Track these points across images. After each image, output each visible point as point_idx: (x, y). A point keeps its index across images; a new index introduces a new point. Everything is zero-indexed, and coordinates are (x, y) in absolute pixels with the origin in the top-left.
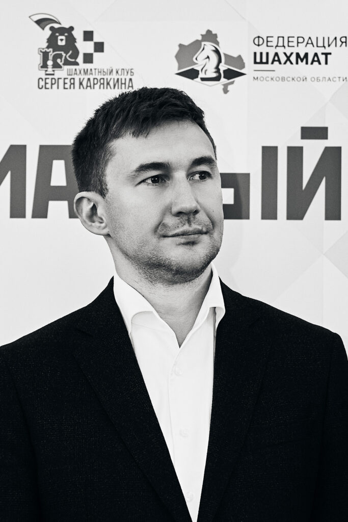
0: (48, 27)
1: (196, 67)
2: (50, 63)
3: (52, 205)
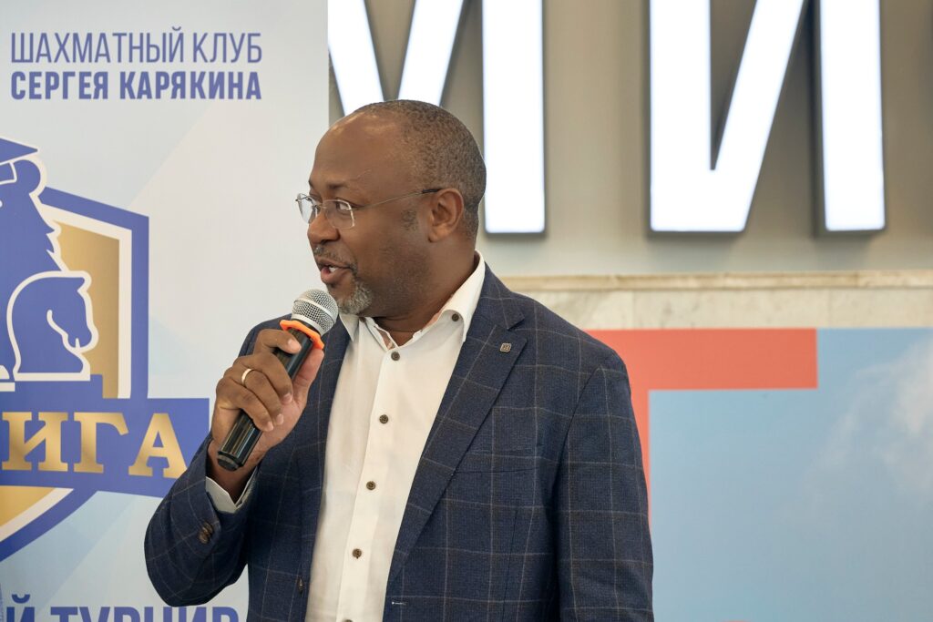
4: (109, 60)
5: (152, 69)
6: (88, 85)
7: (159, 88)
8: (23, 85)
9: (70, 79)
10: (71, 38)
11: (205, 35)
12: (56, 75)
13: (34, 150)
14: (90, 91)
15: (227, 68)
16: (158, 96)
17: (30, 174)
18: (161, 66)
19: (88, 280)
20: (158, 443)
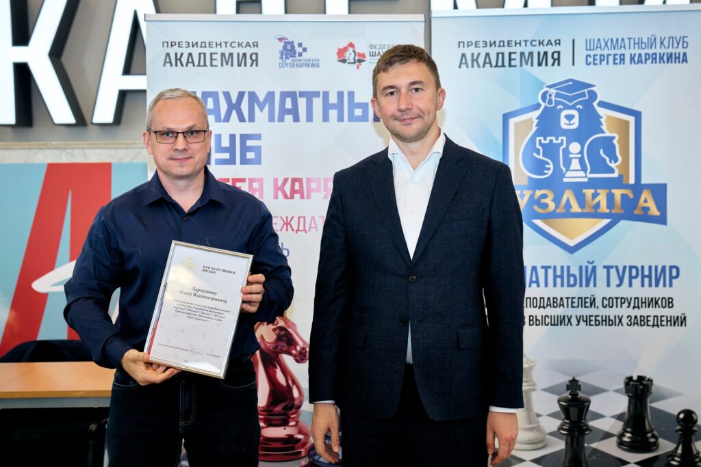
0: (283, 42)
1: (346, 58)
3: (286, 116)
4: (625, 49)
5: (643, 52)
6: (617, 59)
7: (646, 60)
8: (590, 60)
9: (610, 57)
10: (610, 40)
11: (665, 38)
12: (604, 56)
13: (595, 86)
14: (618, 61)
15: (673, 51)
16: (646, 63)
17: (593, 95)
18: (647, 51)
19: (617, 137)
20: (646, 201)
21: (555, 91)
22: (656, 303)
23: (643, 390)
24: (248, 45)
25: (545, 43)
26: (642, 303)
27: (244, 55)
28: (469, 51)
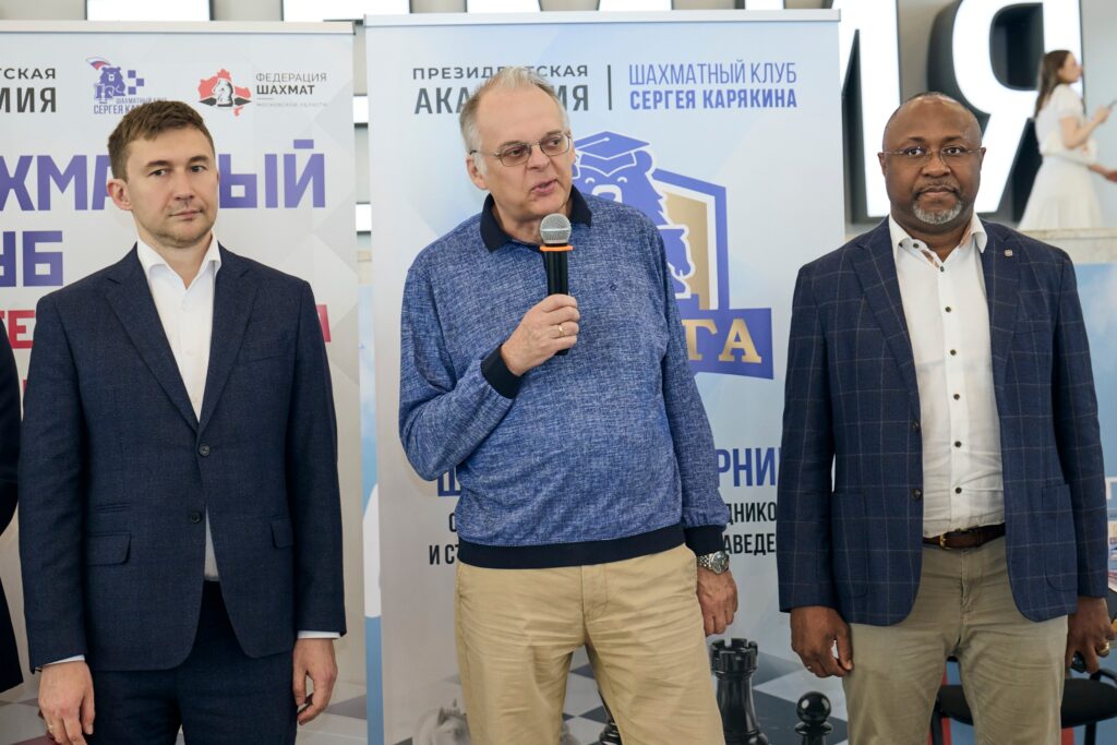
0: (100, 68)
1: (215, 97)
2: (103, 94)
3: (108, 201)
4: (695, 82)
5: (724, 88)
6: (682, 99)
7: (729, 100)
8: (638, 100)
9: (670, 95)
10: (669, 68)
11: (758, 65)
12: (660, 93)
13: (647, 144)
14: (683, 103)
15: (774, 86)
16: (729, 106)
17: (645, 160)
18: (730, 86)
19: (686, 231)
20: (738, 339)
21: (580, 154)
22: (760, 512)
23: (741, 664)
24: (37, 73)
25: (562, 71)
26: (737, 513)
27: (31, 91)
28: (431, 86)
